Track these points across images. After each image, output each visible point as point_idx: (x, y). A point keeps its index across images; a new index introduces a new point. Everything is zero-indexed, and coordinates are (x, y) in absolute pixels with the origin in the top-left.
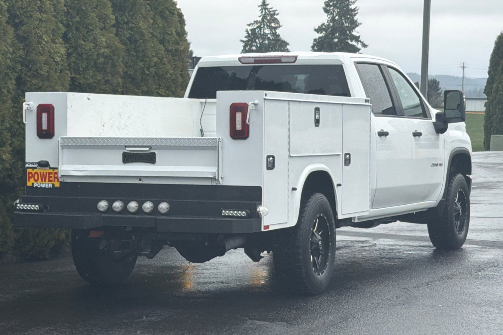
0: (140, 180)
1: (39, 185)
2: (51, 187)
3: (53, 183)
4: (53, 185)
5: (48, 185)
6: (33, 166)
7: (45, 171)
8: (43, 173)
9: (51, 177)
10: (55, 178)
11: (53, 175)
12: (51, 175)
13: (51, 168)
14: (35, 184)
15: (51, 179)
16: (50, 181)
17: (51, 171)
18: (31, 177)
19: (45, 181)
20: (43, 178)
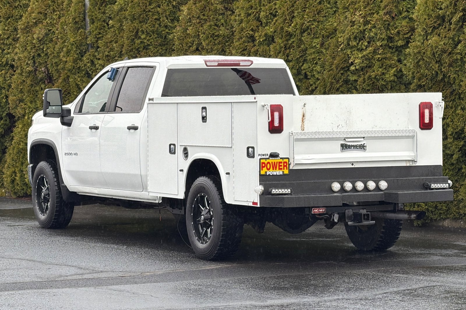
0: (352, 165)
1: (271, 173)
2: (282, 174)
3: (283, 170)
4: (283, 172)
5: (278, 172)
6: (264, 157)
7: (276, 161)
8: (275, 163)
9: (281, 166)
10: (284, 166)
11: (282, 164)
12: (280, 164)
13: (281, 158)
14: (268, 172)
15: (281, 167)
16: (280, 169)
17: (281, 160)
18: (264, 167)
19: (276, 169)
20: (274, 167)
